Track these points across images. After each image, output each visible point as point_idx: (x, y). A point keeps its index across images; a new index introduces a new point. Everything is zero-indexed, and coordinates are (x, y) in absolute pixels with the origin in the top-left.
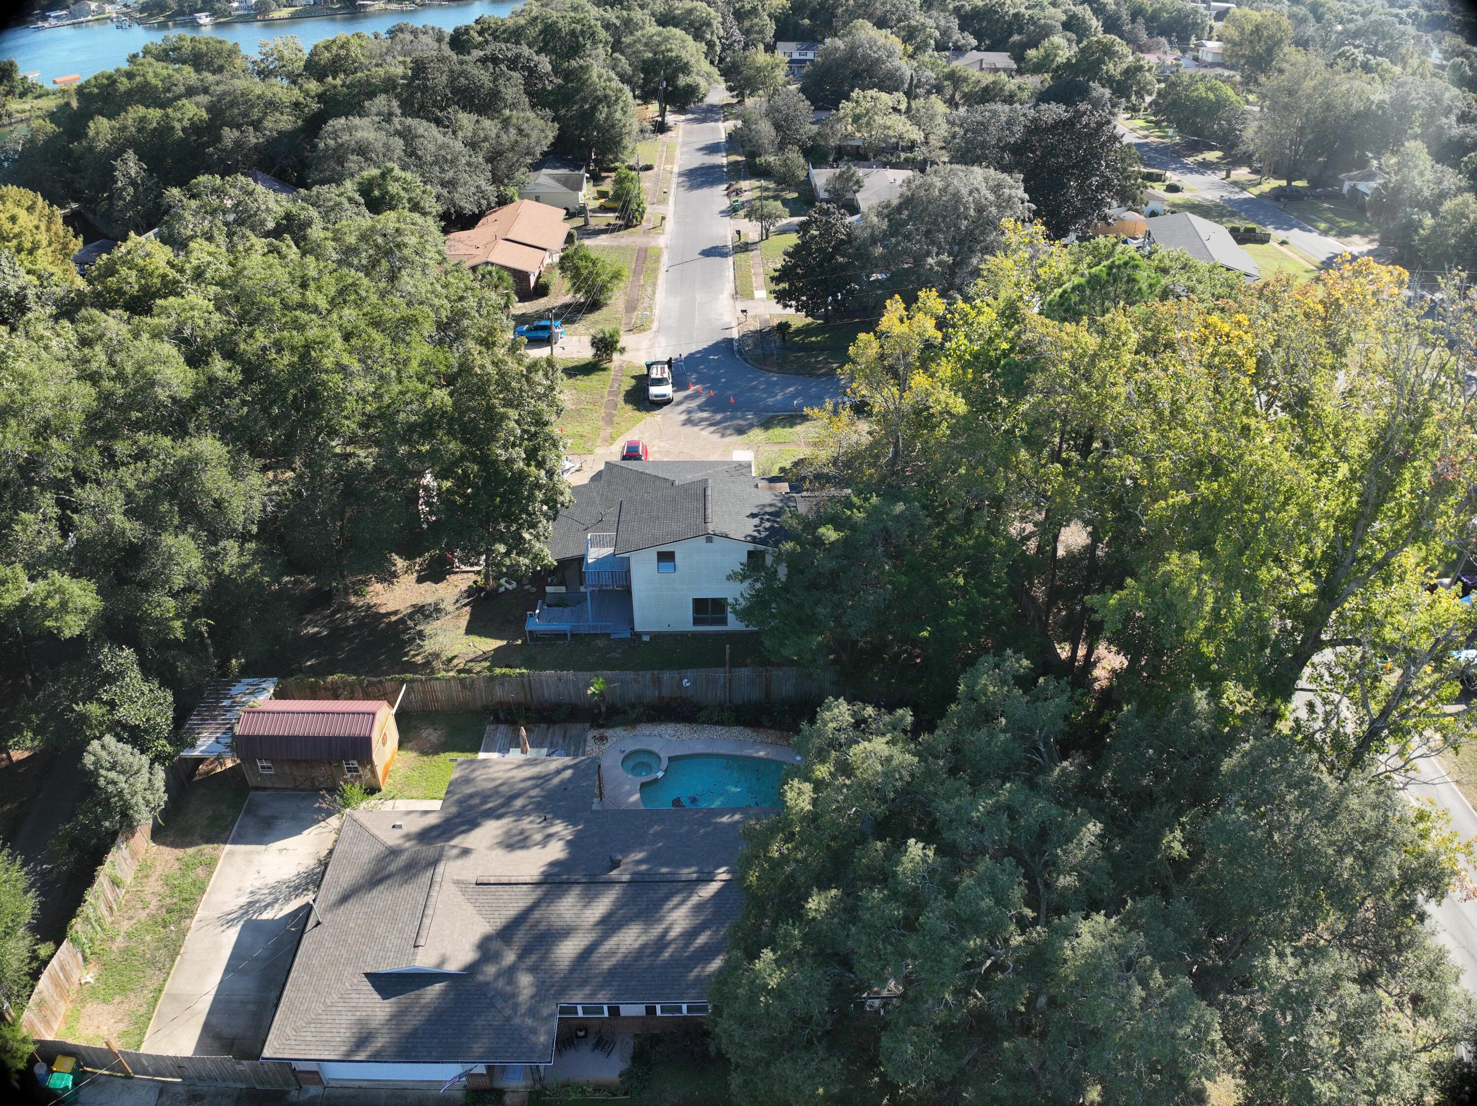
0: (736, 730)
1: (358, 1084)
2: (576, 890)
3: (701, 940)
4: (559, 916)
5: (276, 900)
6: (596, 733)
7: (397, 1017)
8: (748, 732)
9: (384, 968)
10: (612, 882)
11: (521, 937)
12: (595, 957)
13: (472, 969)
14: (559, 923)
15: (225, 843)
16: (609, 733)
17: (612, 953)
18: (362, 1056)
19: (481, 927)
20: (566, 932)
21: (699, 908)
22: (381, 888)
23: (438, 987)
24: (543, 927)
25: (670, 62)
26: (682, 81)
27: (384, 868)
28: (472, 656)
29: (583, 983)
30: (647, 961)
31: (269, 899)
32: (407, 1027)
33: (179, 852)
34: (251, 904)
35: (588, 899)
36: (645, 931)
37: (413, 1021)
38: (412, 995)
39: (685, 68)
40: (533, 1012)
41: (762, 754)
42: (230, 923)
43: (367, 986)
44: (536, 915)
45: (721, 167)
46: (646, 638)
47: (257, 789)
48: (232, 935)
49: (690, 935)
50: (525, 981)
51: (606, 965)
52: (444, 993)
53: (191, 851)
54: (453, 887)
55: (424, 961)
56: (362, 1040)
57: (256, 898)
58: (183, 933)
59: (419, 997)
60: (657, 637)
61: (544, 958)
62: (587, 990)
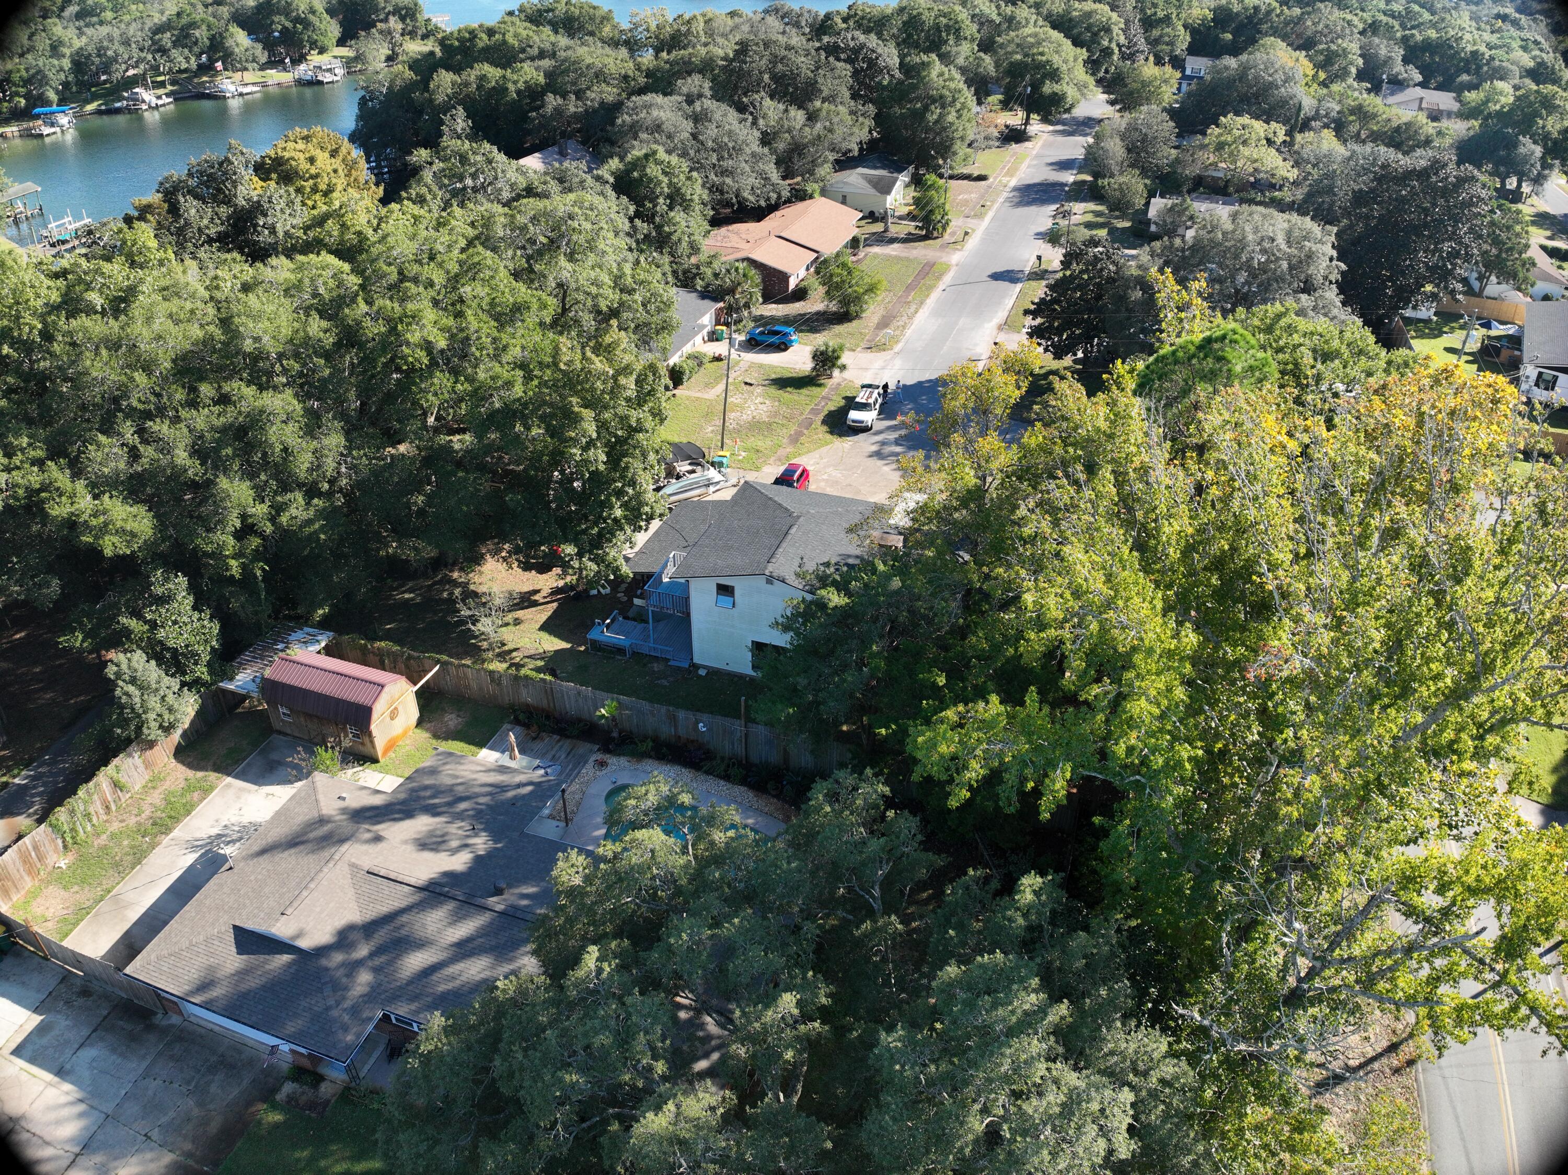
0: (739, 790)
1: (211, 1026)
2: (450, 906)
4: (424, 926)
5: (241, 839)
6: (599, 756)
7: (242, 973)
8: (750, 795)
9: (249, 925)
10: (486, 908)
11: (381, 936)
12: (435, 977)
13: (321, 951)
14: (419, 933)
15: (229, 775)
16: (613, 760)
17: (453, 978)
18: (197, 1000)
19: (353, 914)
20: (421, 944)
22: (293, 851)
23: (286, 958)
24: (403, 932)
25: (1040, 66)
26: (1048, 88)
27: (306, 833)
28: (532, 652)
29: (414, 998)
31: (235, 836)
32: (244, 987)
33: (190, 773)
34: (219, 836)
35: (457, 918)
36: (493, 967)
37: (253, 983)
38: (262, 957)
39: (1054, 75)
40: (355, 1011)
42: (194, 848)
43: (230, 937)
44: (404, 918)
45: (1063, 185)
46: (702, 672)
47: (280, 732)
48: (189, 860)
50: (365, 978)
51: (442, 988)
52: (289, 965)
53: (200, 774)
54: (346, 869)
55: (282, 929)
56: (204, 986)
57: (225, 832)
58: (153, 846)
59: (266, 962)
60: (714, 673)
61: (391, 962)
62: (414, 1006)
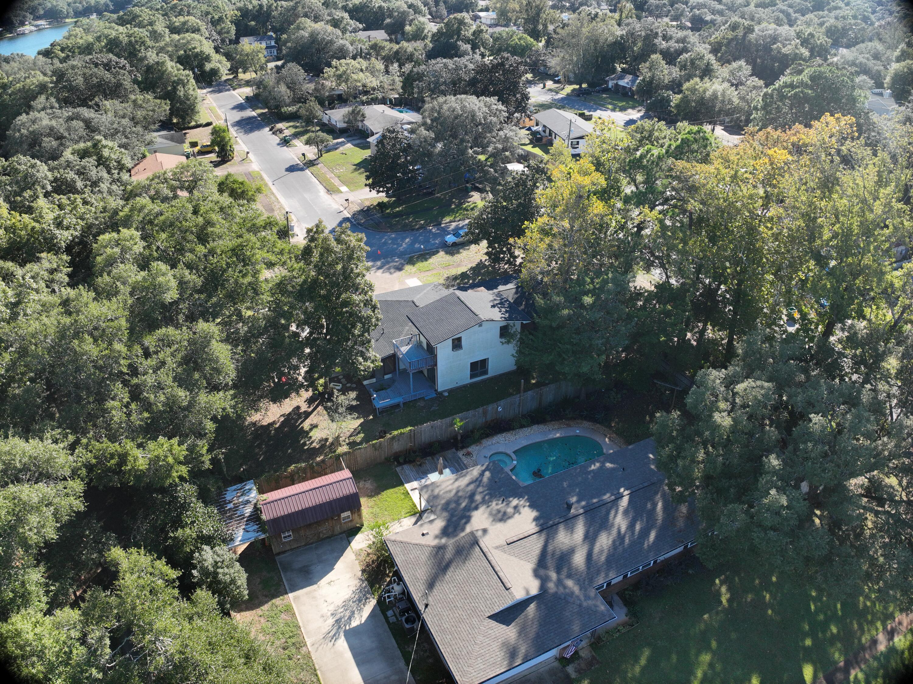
0: (535, 427)
2: (561, 528)
3: (638, 527)
4: (563, 543)
5: (353, 613)
6: (465, 451)
7: (522, 632)
8: (541, 426)
9: (496, 610)
10: (576, 516)
11: (550, 562)
12: (595, 556)
13: (543, 588)
14: (565, 548)
15: (287, 593)
16: (470, 449)
17: (601, 551)
18: (518, 662)
19: (528, 567)
20: (572, 551)
21: (626, 512)
22: (451, 569)
23: (532, 607)
24: (558, 553)
25: (197, 55)
26: (208, 67)
27: (443, 558)
29: (598, 572)
30: (620, 549)
31: (348, 614)
32: (532, 635)
33: (259, 611)
34: (338, 621)
35: (571, 529)
36: (609, 534)
37: (532, 631)
38: (522, 616)
39: (208, 59)
40: (587, 597)
41: (558, 435)
42: (335, 637)
43: (493, 623)
44: (550, 548)
45: (254, 117)
46: (446, 394)
47: (279, 554)
48: (342, 644)
49: (631, 526)
50: (570, 583)
51: (603, 558)
52: (538, 607)
53: (266, 607)
54: (496, 551)
55: (519, 595)
57: (338, 617)
58: (308, 656)
59: (526, 616)
60: (451, 391)
61: (570, 568)
62: (603, 575)
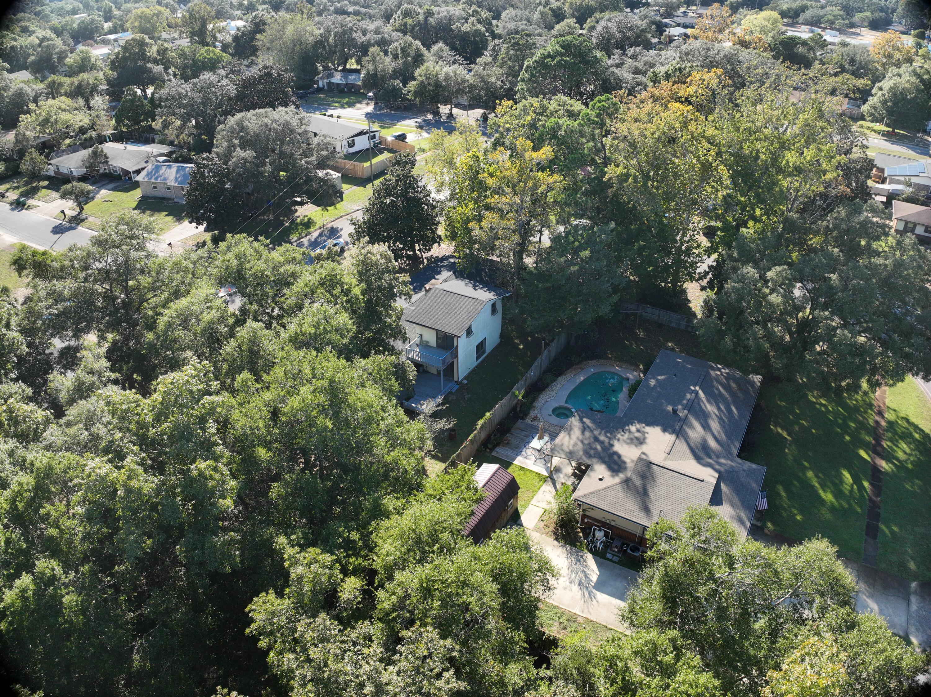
0: (559, 379)
2: (686, 428)
3: (722, 407)
7: (732, 505)
8: (564, 377)
9: (709, 497)
10: (686, 417)
12: (720, 438)
13: (717, 471)
14: (699, 440)
17: (719, 432)
19: (692, 462)
20: (705, 440)
21: (709, 401)
22: (650, 490)
23: (722, 486)
24: (699, 445)
27: (636, 487)
30: (727, 427)
31: (582, 575)
32: (739, 504)
34: (582, 585)
35: (691, 426)
36: (713, 419)
37: (736, 500)
38: (723, 495)
41: (582, 378)
42: (591, 596)
44: (692, 445)
49: (719, 409)
50: (722, 461)
51: (724, 436)
52: (726, 485)
54: (667, 462)
55: (712, 480)
58: (588, 621)
59: (725, 493)
61: (714, 452)
62: (733, 447)
